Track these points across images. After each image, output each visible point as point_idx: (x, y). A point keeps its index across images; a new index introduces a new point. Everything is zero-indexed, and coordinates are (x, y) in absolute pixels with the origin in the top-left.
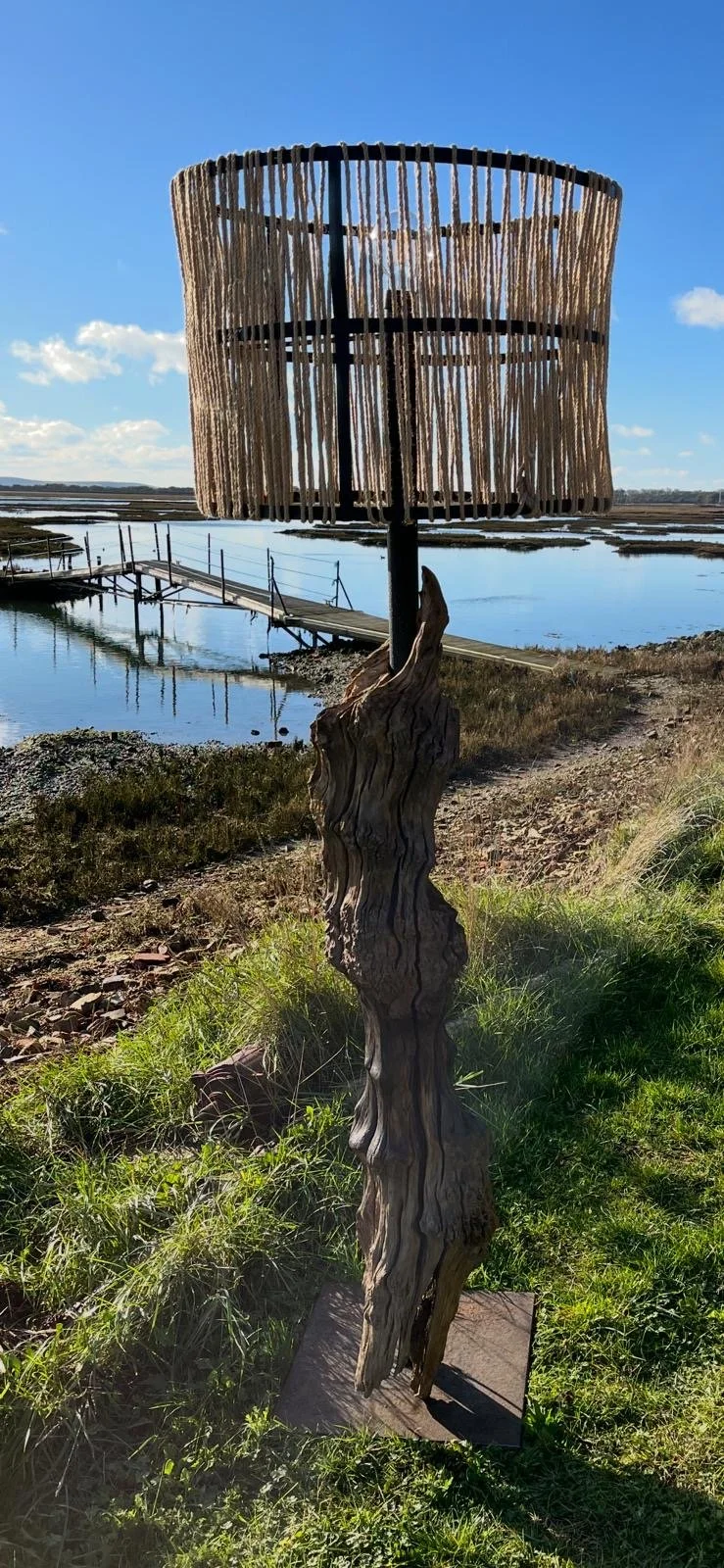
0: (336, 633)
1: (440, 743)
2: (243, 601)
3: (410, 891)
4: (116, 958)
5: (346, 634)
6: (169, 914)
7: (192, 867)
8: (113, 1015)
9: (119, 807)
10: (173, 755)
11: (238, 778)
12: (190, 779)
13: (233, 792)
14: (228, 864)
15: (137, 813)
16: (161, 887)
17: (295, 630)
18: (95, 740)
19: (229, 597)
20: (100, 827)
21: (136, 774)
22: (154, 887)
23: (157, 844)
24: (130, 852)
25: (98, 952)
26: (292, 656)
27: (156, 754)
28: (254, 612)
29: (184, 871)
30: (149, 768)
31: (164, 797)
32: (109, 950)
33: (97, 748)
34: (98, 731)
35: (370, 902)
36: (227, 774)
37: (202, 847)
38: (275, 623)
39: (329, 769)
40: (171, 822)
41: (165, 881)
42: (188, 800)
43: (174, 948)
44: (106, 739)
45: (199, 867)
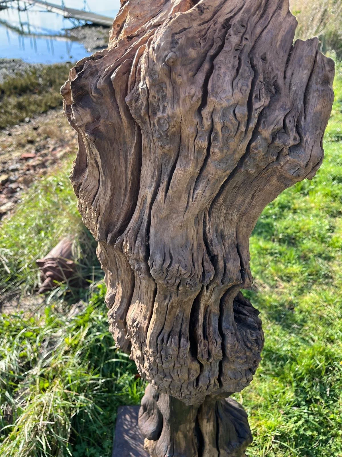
0: (86, 20)
1: (298, 128)
2: (54, 10)
3: (215, 309)
4: (16, 155)
5: (90, 21)
6: (35, 133)
7: (43, 113)
8: (13, 186)
9: (15, 88)
10: (34, 67)
11: (57, 76)
12: (40, 76)
13: (55, 82)
14: (56, 111)
15: (22, 90)
16: (32, 121)
17: (72, 19)
18: (7, 62)
19: (49, 8)
20: (9, 96)
21: (21, 75)
22: (30, 121)
23: (30, 103)
24: (20, 107)
25: (9, 152)
26: (72, 29)
27: (28, 67)
28: (58, 14)
29: (41, 114)
30: (26, 72)
31: (32, 84)
32: (13, 151)
33: (8, 65)
34: (8, 59)
35: (167, 329)
36: (52, 75)
37: (46, 104)
38: (65, 17)
39: (99, 160)
40: (34, 93)
41: (34, 118)
42: (39, 85)
43: (37, 151)
44: (10, 62)
45: (45, 112)
